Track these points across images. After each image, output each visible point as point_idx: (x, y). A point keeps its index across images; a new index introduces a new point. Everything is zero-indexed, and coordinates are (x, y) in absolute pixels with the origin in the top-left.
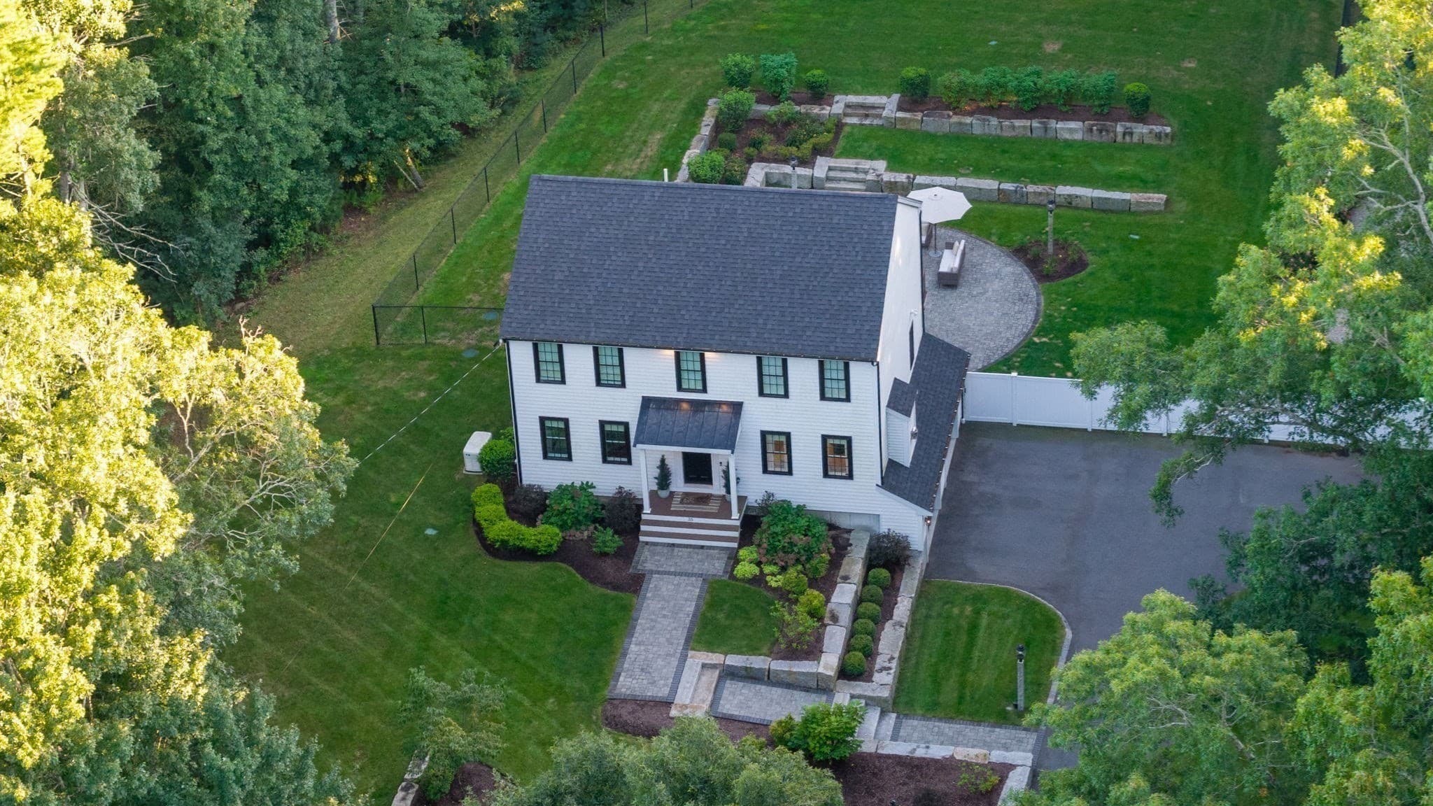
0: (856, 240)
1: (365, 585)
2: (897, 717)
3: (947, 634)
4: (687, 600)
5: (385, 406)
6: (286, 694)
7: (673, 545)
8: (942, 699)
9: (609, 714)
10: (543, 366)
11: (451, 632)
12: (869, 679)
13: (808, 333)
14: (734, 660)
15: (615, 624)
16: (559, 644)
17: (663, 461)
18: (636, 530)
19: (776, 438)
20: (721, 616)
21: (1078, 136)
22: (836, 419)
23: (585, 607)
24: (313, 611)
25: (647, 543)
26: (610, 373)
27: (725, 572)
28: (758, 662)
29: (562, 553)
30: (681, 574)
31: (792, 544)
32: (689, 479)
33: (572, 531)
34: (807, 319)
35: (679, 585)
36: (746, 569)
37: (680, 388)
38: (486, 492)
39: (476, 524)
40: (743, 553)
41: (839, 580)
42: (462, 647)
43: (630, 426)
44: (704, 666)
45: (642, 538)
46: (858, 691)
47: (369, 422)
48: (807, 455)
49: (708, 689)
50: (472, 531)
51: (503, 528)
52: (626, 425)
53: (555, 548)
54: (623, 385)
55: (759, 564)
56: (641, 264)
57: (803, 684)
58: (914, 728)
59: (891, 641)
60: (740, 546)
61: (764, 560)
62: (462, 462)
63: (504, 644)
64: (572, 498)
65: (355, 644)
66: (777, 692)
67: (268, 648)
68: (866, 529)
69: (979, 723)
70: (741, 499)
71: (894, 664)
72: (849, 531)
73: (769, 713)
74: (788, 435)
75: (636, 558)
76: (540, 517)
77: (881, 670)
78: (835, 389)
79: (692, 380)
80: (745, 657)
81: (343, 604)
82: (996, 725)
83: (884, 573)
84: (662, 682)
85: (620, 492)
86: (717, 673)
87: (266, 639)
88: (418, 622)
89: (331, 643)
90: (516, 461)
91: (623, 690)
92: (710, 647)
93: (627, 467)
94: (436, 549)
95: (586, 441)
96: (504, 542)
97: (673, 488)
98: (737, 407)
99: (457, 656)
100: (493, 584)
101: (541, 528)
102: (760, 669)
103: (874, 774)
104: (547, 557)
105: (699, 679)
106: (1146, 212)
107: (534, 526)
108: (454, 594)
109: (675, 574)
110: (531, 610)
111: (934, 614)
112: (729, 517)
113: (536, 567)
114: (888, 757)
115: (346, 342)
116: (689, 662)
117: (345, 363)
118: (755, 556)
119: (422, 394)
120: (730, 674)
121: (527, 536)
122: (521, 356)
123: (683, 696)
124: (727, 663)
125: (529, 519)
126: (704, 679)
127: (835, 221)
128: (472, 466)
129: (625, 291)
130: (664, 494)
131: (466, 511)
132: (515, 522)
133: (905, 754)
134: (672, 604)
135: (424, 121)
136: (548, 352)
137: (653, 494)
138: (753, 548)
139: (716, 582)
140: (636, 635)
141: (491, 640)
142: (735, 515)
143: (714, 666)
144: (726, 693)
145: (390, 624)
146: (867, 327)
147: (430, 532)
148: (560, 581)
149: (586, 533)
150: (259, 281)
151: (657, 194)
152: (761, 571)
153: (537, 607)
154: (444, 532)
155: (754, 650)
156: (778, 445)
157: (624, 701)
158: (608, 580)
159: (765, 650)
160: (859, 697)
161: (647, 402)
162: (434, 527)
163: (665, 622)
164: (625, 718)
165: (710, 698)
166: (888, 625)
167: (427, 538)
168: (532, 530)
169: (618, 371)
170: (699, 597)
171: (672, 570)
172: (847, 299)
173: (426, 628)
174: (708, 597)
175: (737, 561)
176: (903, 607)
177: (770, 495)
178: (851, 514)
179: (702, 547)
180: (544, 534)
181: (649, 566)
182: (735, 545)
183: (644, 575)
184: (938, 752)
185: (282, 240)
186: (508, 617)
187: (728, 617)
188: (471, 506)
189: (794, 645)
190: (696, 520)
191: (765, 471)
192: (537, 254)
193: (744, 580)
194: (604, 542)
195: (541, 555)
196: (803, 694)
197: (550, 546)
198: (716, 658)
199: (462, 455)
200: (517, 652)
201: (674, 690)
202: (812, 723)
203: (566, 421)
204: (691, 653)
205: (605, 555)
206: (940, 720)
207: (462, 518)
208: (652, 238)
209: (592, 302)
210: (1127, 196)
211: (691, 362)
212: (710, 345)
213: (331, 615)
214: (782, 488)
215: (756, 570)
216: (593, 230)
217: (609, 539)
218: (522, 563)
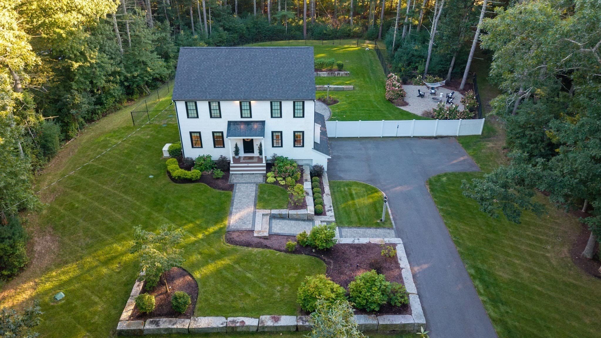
0: (301, 61)
1: (126, 197)
2: (339, 228)
3: (343, 197)
4: (252, 191)
5: (136, 141)
6: (89, 242)
7: (242, 174)
8: (352, 220)
9: (228, 238)
10: (189, 112)
11: (159, 211)
12: (325, 214)
13: (289, 92)
14: (275, 212)
15: (226, 202)
16: (204, 211)
17: (236, 145)
18: (228, 170)
19: (277, 134)
20: (266, 196)
21: (326, 75)
22: (299, 125)
23: (213, 197)
24: (104, 208)
25: (233, 174)
26: (215, 113)
27: (264, 181)
28: (284, 212)
29: (202, 179)
30: (247, 183)
31: (287, 170)
32: (246, 151)
33: (205, 172)
34: (288, 88)
35: (247, 187)
36: (271, 179)
37: (242, 117)
38: (171, 161)
39: (169, 172)
40: (269, 174)
41: (304, 181)
42: (164, 216)
43: (224, 133)
44: (263, 215)
45: (231, 172)
46: (323, 219)
47: (130, 146)
48: (288, 139)
49: (267, 224)
50: (167, 175)
51: (178, 172)
52: (222, 133)
53: (199, 177)
54: (220, 117)
55: (275, 177)
56: (224, 73)
57: (302, 218)
58: (347, 232)
59: (327, 200)
60: (267, 172)
61: (277, 175)
62: (162, 154)
63: (181, 214)
64: (204, 160)
65: (120, 219)
66: (293, 222)
67: (85, 224)
68: (308, 165)
69: (370, 228)
70: (266, 157)
71: (332, 208)
72: (302, 166)
73: (292, 231)
74: (281, 132)
75: (229, 179)
76: (192, 168)
77: (329, 211)
78: (299, 113)
79: (246, 113)
80: (278, 210)
81: (116, 204)
82: (377, 228)
83: (317, 178)
84: (248, 223)
85: (221, 157)
86: (268, 217)
87: (84, 220)
88: (146, 208)
89: (111, 220)
90: (182, 150)
91: (233, 227)
92: (264, 208)
93: (223, 149)
94: (153, 182)
95: (207, 140)
96: (179, 177)
97: (240, 155)
98: (263, 123)
99: (162, 220)
100: (176, 192)
101: (192, 171)
102: (285, 214)
103: (343, 253)
104: (196, 181)
105: (262, 220)
106: (349, 90)
107: (190, 171)
108: (160, 197)
109: (245, 183)
110: (191, 200)
111: (336, 191)
112: (262, 163)
113: (192, 185)
114: (344, 244)
115: (124, 125)
116: (257, 214)
117: (123, 131)
118: (273, 175)
119: (148, 137)
120: (273, 217)
121: (188, 174)
122: (181, 107)
123: (258, 228)
124: (272, 213)
125: (189, 169)
126: (264, 220)
127: (293, 56)
128: (166, 154)
129: (219, 82)
130: (237, 157)
131: (164, 169)
132: (183, 170)
133: (351, 243)
134: (246, 193)
135: (149, 72)
136: (191, 106)
137: (234, 158)
138: (272, 172)
139: (261, 185)
140: (234, 206)
141: (176, 213)
142: (264, 162)
143: (267, 215)
144: (273, 225)
145: (135, 210)
146: (310, 89)
147: (151, 177)
148: (202, 189)
149: (210, 172)
150: (99, 115)
151: (227, 51)
152: (276, 180)
153: (193, 199)
154: (156, 177)
155: (281, 207)
156: (277, 137)
157: (234, 231)
158: (221, 187)
159: (285, 207)
160: (324, 221)
161: (230, 123)
162: (152, 175)
163: (245, 200)
164: (235, 239)
165: (268, 227)
166: (324, 195)
167: (150, 178)
168: (190, 172)
169: (218, 111)
170: (256, 190)
171: (244, 182)
172: (301, 80)
173: (149, 210)
174: (259, 190)
175: (267, 177)
176: (327, 189)
177: (275, 155)
178: (302, 160)
179: (253, 174)
180: (195, 173)
181: (235, 181)
182: (265, 172)
183: (234, 184)
184: (364, 241)
185: (105, 103)
186: (183, 203)
187: (268, 196)
188: (166, 166)
189: (297, 204)
190: (250, 165)
191: (273, 146)
192: (185, 72)
193: (271, 183)
194: (218, 174)
195: (194, 181)
196: (303, 222)
197: (197, 177)
198: (268, 211)
199: (162, 151)
200: (187, 217)
201: (254, 225)
202: (317, 234)
203: (200, 133)
204: (257, 210)
205: (218, 179)
206: (355, 227)
207: (163, 171)
208: (227, 64)
209: (207, 86)
210: (343, 87)
211: (246, 106)
212: (253, 98)
213: (111, 209)
214: (279, 152)
215: (275, 180)
216: (205, 63)
217: (219, 173)
218: (187, 184)
